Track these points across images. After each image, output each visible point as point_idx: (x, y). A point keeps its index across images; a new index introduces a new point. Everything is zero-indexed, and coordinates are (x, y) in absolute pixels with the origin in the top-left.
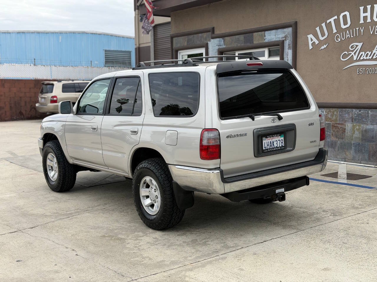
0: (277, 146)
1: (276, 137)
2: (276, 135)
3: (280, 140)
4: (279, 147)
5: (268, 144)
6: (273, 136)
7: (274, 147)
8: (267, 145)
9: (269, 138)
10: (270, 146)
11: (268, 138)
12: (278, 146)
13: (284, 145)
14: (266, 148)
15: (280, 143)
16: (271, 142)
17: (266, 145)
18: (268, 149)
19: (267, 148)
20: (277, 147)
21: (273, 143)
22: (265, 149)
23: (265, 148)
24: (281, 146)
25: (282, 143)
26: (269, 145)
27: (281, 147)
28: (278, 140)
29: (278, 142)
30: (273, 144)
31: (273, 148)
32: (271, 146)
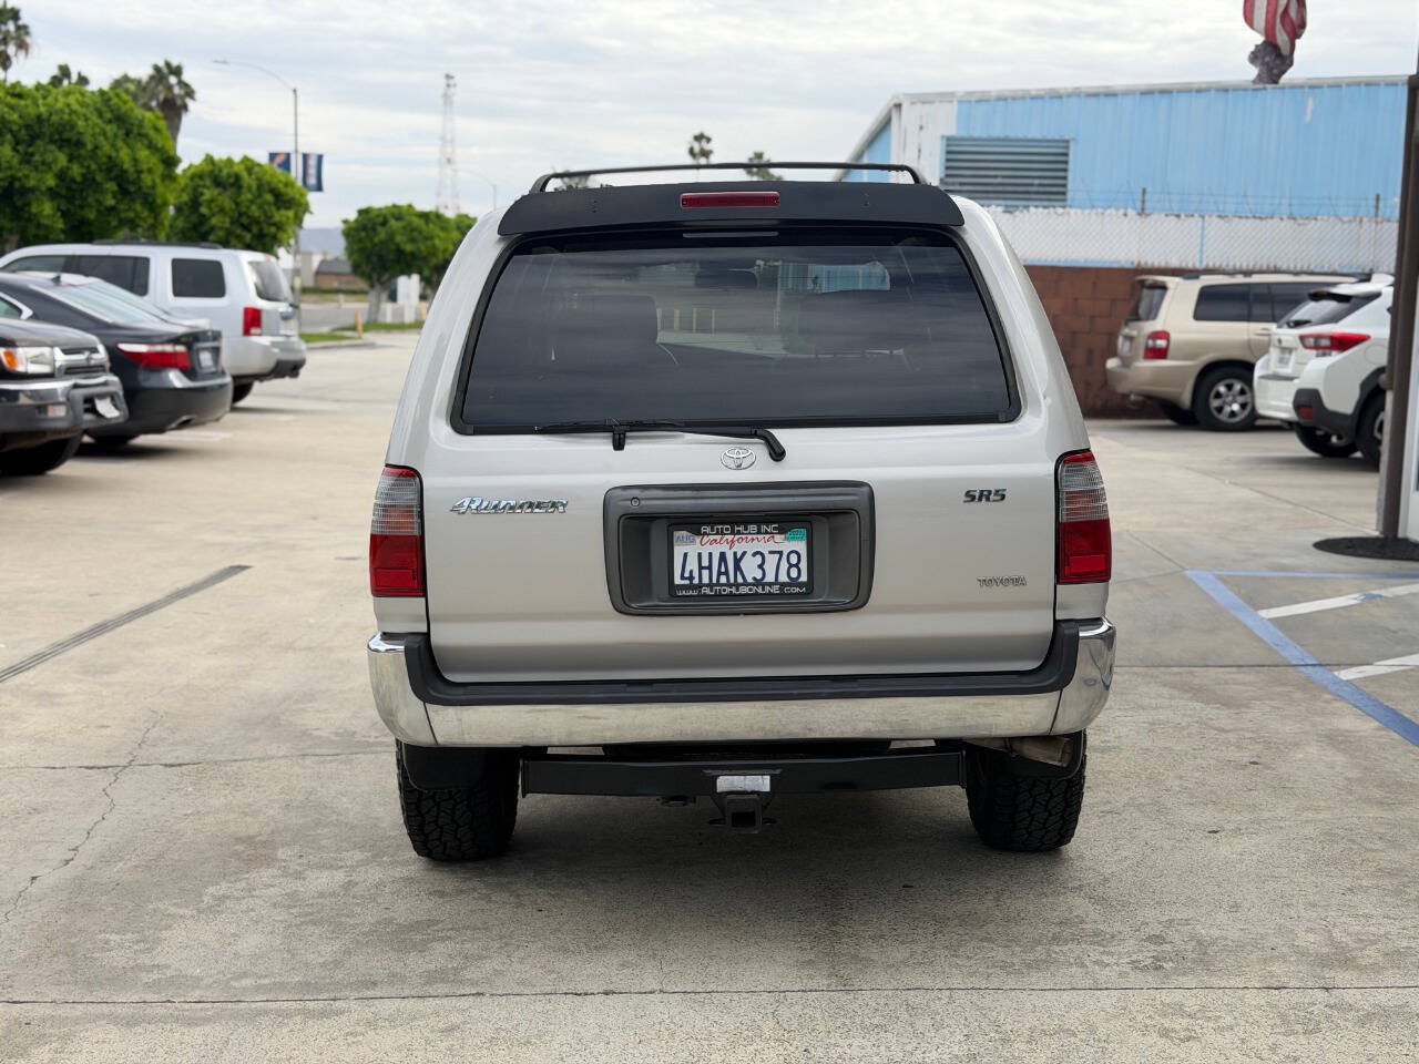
0: (759, 577)
1: (760, 537)
2: (752, 528)
3: (781, 553)
4: (770, 584)
5: (705, 563)
6: (739, 533)
7: (740, 580)
8: (701, 568)
9: (712, 537)
10: (720, 573)
11: (705, 534)
12: (770, 578)
13: (804, 578)
14: (691, 578)
15: (784, 565)
16: (723, 556)
17: (692, 565)
18: (700, 585)
19: (696, 581)
20: (758, 582)
21: (737, 561)
22: (687, 582)
23: (683, 578)
24: (783, 578)
25: (797, 566)
26: (710, 568)
27: (783, 585)
28: (771, 552)
29: (771, 561)
30: (737, 568)
31: (737, 585)
32: (726, 573)
